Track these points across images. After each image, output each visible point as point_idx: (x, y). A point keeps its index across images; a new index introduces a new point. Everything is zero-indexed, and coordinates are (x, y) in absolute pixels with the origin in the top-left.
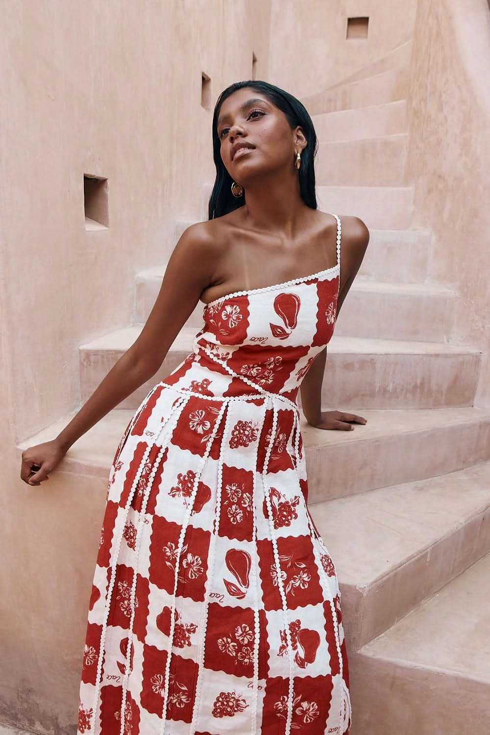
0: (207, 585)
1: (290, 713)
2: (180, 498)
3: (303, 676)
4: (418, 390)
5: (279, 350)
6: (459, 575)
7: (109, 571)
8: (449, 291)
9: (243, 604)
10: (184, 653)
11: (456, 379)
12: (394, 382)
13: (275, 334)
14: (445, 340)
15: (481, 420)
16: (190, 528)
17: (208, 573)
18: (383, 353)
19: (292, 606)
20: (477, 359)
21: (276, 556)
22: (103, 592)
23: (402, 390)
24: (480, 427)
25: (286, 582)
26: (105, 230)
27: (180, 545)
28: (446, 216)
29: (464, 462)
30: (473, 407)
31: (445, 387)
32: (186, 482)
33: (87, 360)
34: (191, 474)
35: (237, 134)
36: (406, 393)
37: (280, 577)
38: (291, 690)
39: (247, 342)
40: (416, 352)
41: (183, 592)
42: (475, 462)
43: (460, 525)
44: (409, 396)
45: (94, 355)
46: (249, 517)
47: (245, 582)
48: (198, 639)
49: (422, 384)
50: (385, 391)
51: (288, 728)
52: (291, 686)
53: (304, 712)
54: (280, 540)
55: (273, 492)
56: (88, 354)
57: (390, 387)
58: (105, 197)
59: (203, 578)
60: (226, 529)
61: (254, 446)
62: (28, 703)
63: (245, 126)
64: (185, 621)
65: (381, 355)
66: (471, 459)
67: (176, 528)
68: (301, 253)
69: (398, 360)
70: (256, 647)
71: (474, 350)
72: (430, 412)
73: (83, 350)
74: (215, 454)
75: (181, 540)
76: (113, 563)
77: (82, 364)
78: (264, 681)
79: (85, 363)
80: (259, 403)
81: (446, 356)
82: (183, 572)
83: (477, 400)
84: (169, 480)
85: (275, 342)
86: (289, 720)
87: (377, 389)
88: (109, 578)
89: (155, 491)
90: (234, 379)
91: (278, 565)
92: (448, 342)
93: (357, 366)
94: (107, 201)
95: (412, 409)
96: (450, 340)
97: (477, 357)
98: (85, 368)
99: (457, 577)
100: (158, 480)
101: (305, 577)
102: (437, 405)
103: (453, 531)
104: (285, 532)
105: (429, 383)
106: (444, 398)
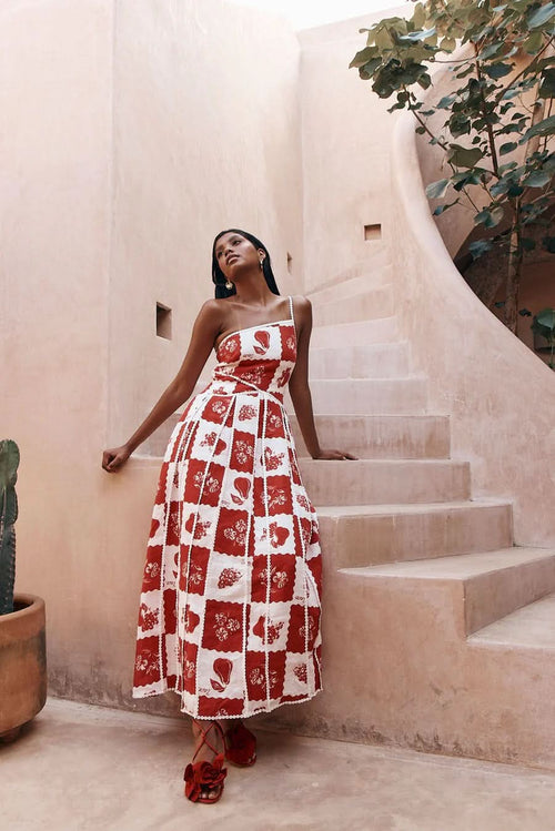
0: (220, 496)
1: (269, 580)
2: (207, 447)
3: (276, 553)
4: (402, 444)
5: (261, 362)
7: (166, 506)
9: (242, 508)
10: (200, 543)
11: (431, 436)
12: (381, 438)
13: (257, 352)
14: (423, 408)
16: (212, 463)
17: (222, 490)
18: (370, 416)
19: (272, 513)
20: (446, 421)
21: (265, 486)
22: (162, 522)
23: (389, 444)
25: (270, 502)
26: (169, 342)
27: (206, 472)
30: (449, 459)
31: (423, 443)
32: (210, 439)
34: (214, 434)
35: (229, 251)
36: (392, 447)
37: (266, 498)
38: (269, 563)
39: (242, 358)
41: (205, 501)
44: (396, 449)
46: (251, 460)
47: (245, 496)
48: (211, 532)
49: (404, 440)
50: (375, 444)
51: (268, 592)
52: (269, 560)
53: (278, 580)
54: (269, 478)
55: (268, 449)
57: (379, 442)
58: (170, 321)
59: (219, 492)
60: (235, 465)
61: (256, 420)
62: (99, 676)
63: (232, 248)
64: (203, 520)
65: (368, 417)
67: (203, 464)
68: (271, 313)
69: (383, 420)
70: (248, 533)
71: (444, 414)
74: (229, 423)
75: (207, 470)
76: (168, 500)
78: (251, 558)
80: (256, 395)
81: (420, 418)
82: (206, 489)
83: (452, 454)
84: (200, 437)
85: (258, 357)
86: (269, 586)
87: (369, 443)
88: (165, 511)
89: (191, 444)
90: (239, 383)
91: (265, 492)
92: (426, 409)
93: (351, 424)
94: (171, 324)
95: (399, 459)
96: (427, 407)
97: (446, 418)
100: (193, 438)
101: (283, 498)
102: (419, 456)
104: (273, 473)
105: (410, 438)
106: (424, 450)
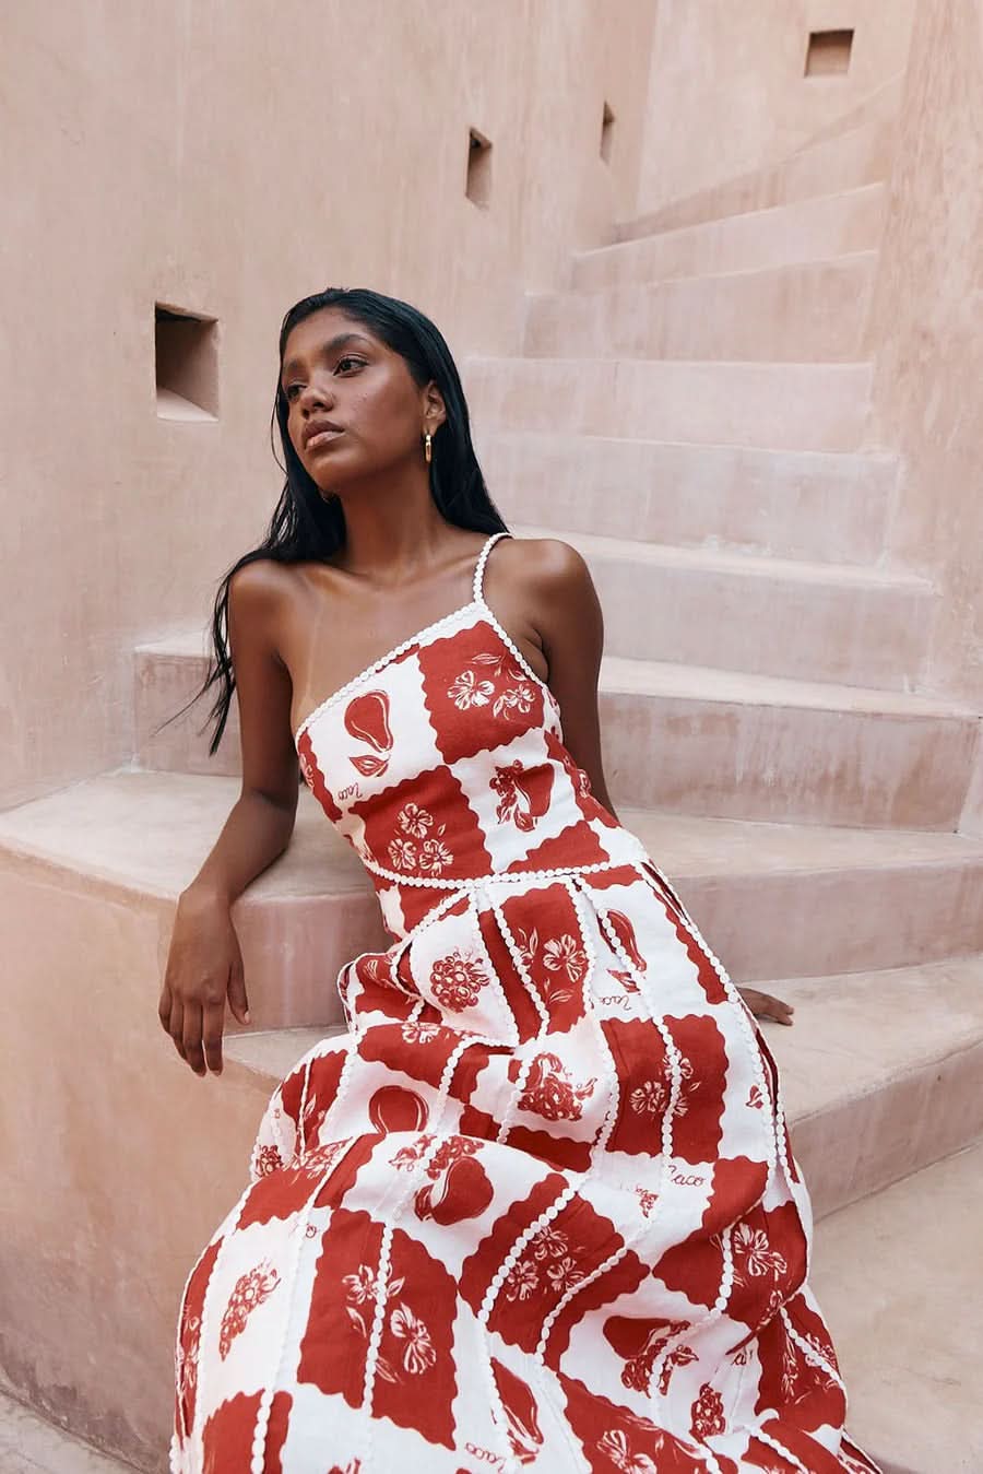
4: (831, 788)
6: (873, 1194)
8: (921, 580)
11: (919, 770)
12: (776, 766)
13: (365, 773)
14: (906, 687)
15: (966, 861)
18: (755, 703)
20: (970, 731)
23: (795, 783)
24: (965, 877)
26: (211, 422)
28: (929, 420)
29: (922, 949)
30: (955, 832)
31: (893, 786)
33: (147, 674)
35: (315, 405)
36: (803, 790)
40: (829, 705)
42: (951, 952)
43: (874, 1086)
44: (811, 797)
45: (164, 664)
49: (840, 776)
50: (756, 782)
56: (151, 662)
57: (769, 775)
58: (212, 355)
63: (329, 389)
65: (751, 705)
66: (942, 944)
69: (789, 719)
71: (964, 711)
72: (855, 834)
73: (141, 653)
77: (138, 681)
78: (327, 1212)
79: (145, 680)
81: (899, 719)
83: (966, 819)
87: (739, 778)
92: (913, 690)
93: (696, 724)
94: (215, 365)
95: (816, 825)
96: (917, 687)
97: (970, 725)
98: (145, 690)
99: (865, 1197)
102: (872, 821)
103: (854, 1097)
105: (857, 772)
106: (889, 807)
